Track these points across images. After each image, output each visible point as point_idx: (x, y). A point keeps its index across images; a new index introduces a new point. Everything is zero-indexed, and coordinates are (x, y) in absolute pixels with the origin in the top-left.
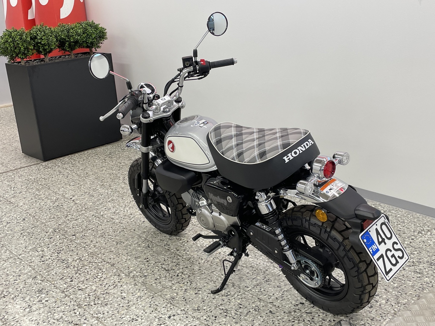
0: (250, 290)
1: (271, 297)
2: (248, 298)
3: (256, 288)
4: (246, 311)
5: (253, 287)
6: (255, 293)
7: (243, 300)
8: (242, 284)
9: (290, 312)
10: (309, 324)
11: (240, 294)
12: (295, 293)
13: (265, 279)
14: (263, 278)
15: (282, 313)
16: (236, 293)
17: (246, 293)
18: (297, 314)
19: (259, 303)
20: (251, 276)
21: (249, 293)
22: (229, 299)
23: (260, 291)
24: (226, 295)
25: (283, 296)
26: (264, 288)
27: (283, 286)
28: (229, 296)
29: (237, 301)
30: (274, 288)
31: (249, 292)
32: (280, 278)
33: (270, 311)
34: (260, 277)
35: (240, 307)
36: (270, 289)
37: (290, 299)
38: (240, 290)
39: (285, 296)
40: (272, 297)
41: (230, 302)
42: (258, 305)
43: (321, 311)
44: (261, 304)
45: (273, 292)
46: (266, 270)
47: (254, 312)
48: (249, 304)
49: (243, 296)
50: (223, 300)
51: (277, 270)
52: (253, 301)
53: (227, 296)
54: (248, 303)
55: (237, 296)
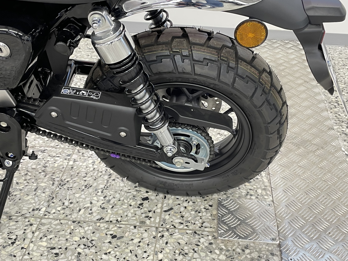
0: (46, 213)
1: (91, 210)
2: (55, 229)
3: (53, 204)
4: (71, 256)
5: (46, 204)
6: (60, 214)
7: (49, 237)
8: (24, 208)
9: (143, 223)
10: (186, 228)
11: (34, 228)
12: (120, 186)
13: (56, 183)
14: (52, 183)
15: (132, 229)
16: (25, 230)
17: (43, 221)
18: (155, 220)
19: (82, 231)
20: (27, 187)
21: (48, 218)
22: (22, 248)
23: (64, 207)
24: (10, 242)
25: (107, 198)
26: (68, 198)
27: (93, 183)
28: (17, 243)
29: (40, 243)
30: (83, 192)
31: (46, 217)
32: (77, 172)
33: (111, 235)
34: (45, 183)
35: (57, 254)
36: (77, 195)
37: (122, 199)
38: (27, 220)
39: (111, 198)
40: (94, 209)
41: (29, 254)
42: (82, 234)
43: (182, 199)
44: (86, 229)
45: (87, 199)
46: (45, 167)
47: (87, 251)
48: (67, 239)
49: (44, 228)
50: (11, 255)
51: (62, 160)
52: (69, 231)
53: (13, 243)
54: (64, 239)
55: (33, 236)
